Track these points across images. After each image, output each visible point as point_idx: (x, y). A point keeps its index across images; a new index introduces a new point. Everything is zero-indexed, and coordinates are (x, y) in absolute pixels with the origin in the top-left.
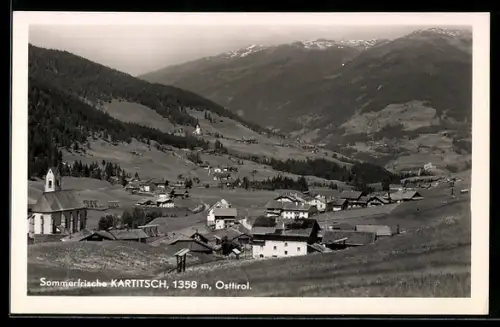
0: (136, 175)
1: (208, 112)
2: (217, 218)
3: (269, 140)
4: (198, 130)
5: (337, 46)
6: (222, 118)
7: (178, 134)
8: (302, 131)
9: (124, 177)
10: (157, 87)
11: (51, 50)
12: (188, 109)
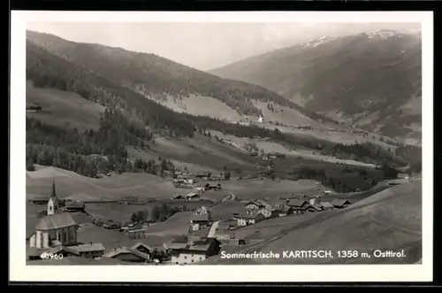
0: (186, 169)
1: (272, 103)
2: (194, 222)
3: (323, 126)
4: (261, 119)
5: (398, 35)
6: (283, 108)
7: (243, 124)
8: (364, 113)
9: (174, 171)
10: (228, 82)
11: (141, 53)
12: (253, 101)
